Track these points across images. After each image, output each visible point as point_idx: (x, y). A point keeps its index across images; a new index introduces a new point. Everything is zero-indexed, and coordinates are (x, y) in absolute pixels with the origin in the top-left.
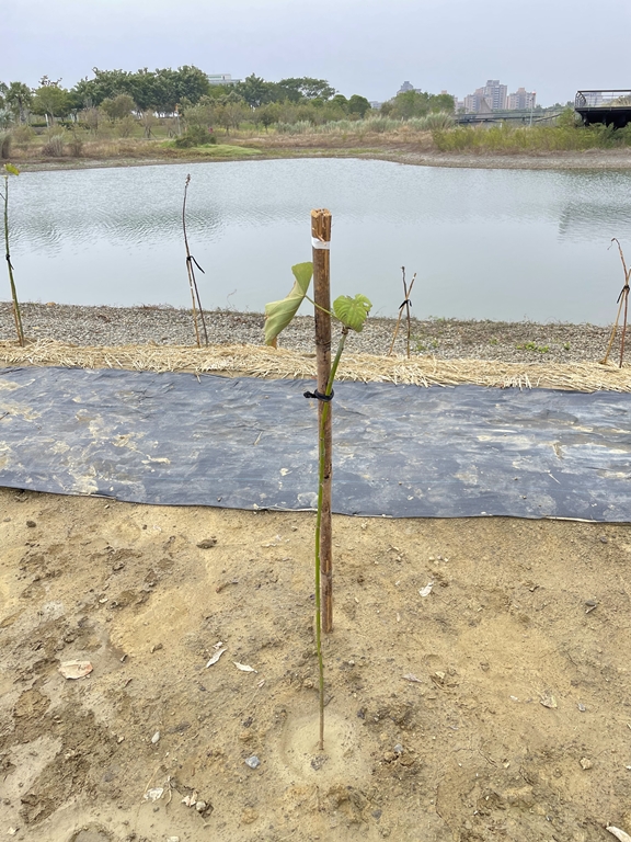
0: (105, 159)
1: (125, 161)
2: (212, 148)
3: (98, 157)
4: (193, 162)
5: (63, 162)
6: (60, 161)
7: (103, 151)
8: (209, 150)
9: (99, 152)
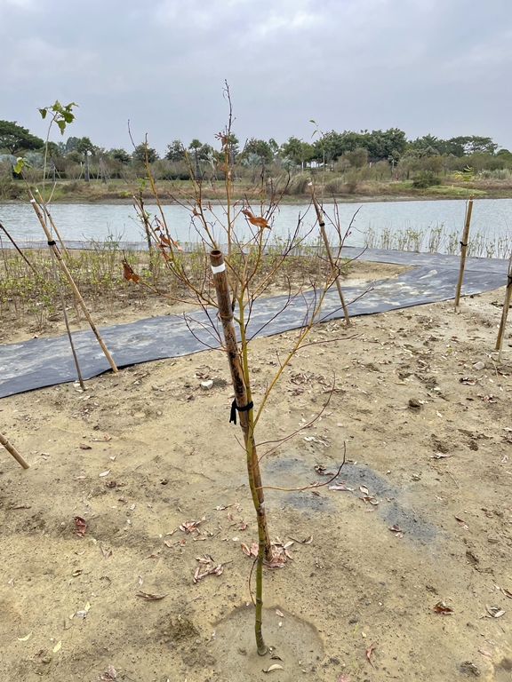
0: (372, 196)
1: (387, 197)
2: (443, 189)
3: (364, 193)
4: (438, 199)
5: (345, 197)
6: (342, 197)
7: (368, 190)
8: (445, 191)
9: (365, 190)
